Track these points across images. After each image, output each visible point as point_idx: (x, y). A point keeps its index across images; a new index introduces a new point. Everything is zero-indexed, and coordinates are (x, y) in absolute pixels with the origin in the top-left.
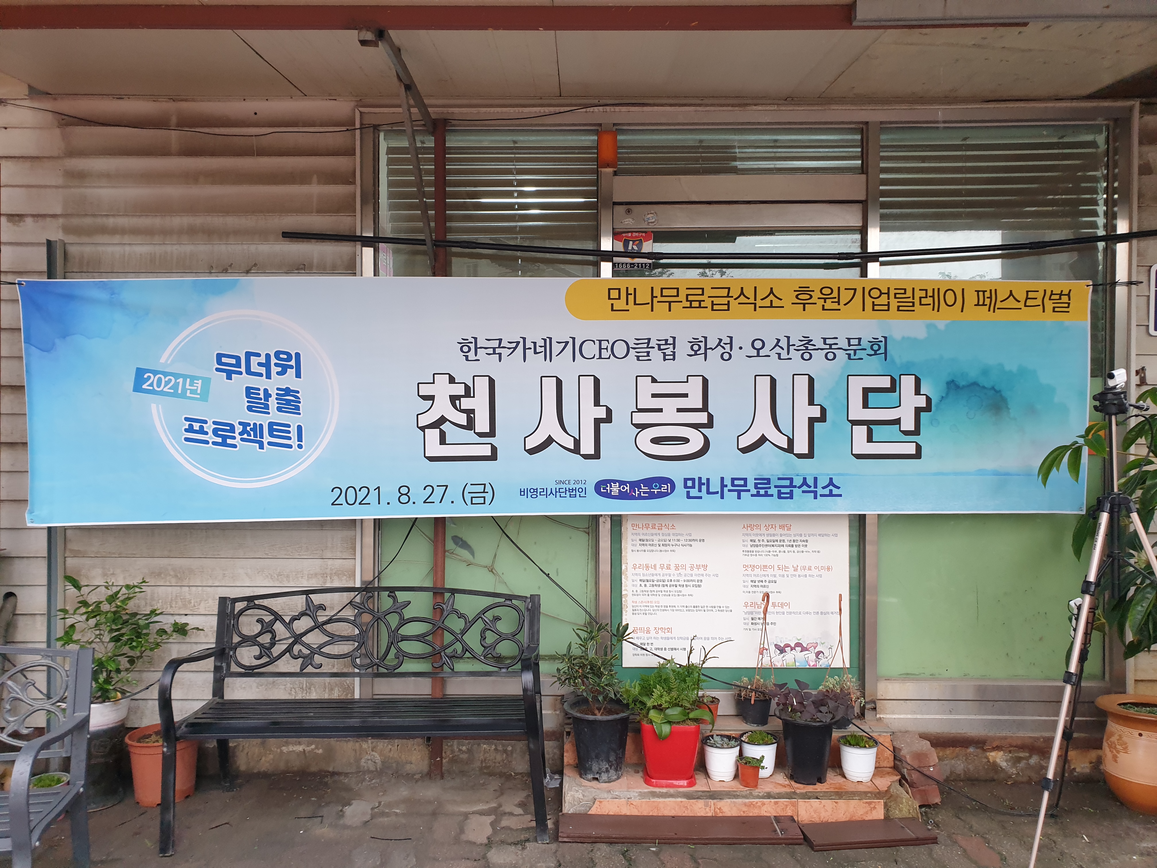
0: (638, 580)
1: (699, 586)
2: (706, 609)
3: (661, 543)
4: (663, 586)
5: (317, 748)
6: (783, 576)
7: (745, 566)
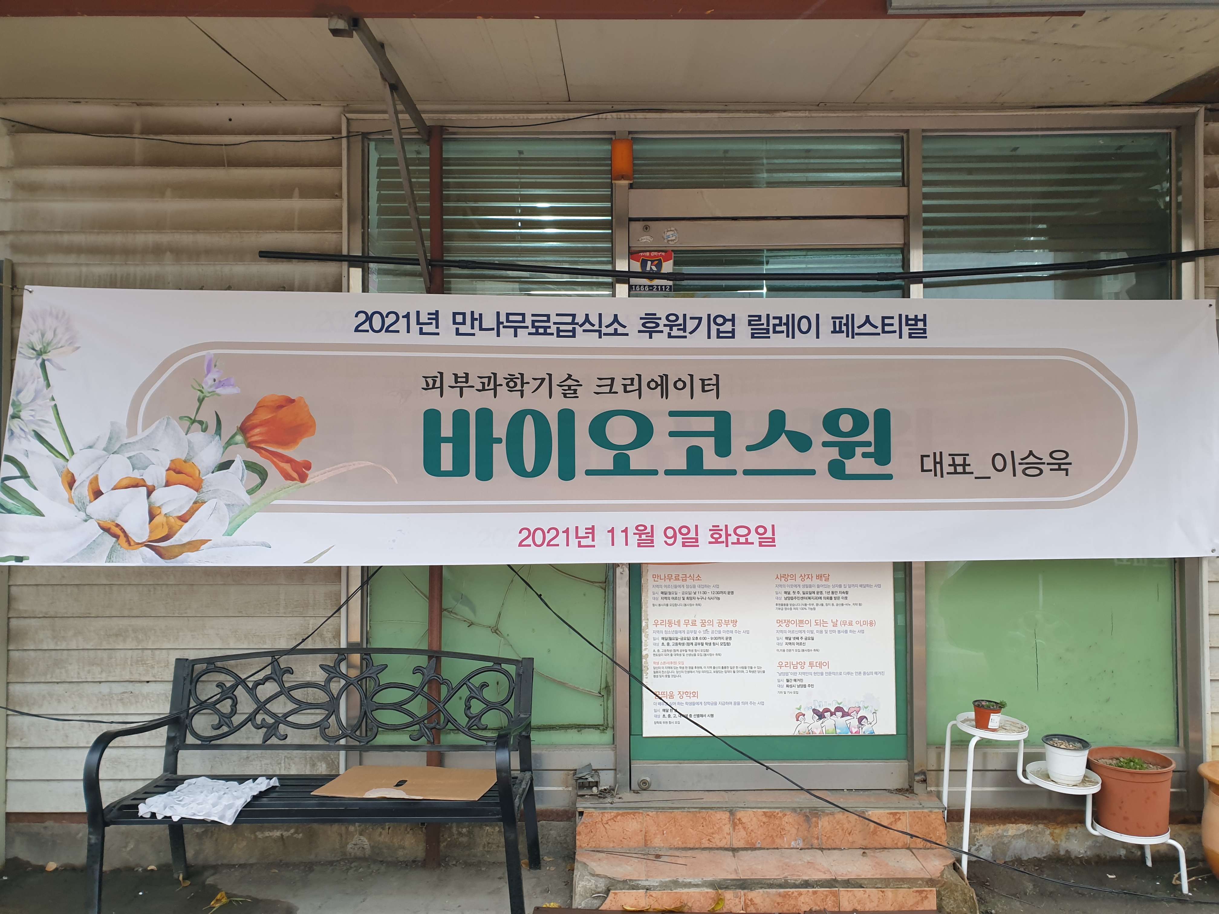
0: (660, 639)
1: (728, 644)
2: (735, 670)
3: (686, 596)
4: (688, 644)
5: (296, 832)
6: (821, 632)
7: (779, 622)
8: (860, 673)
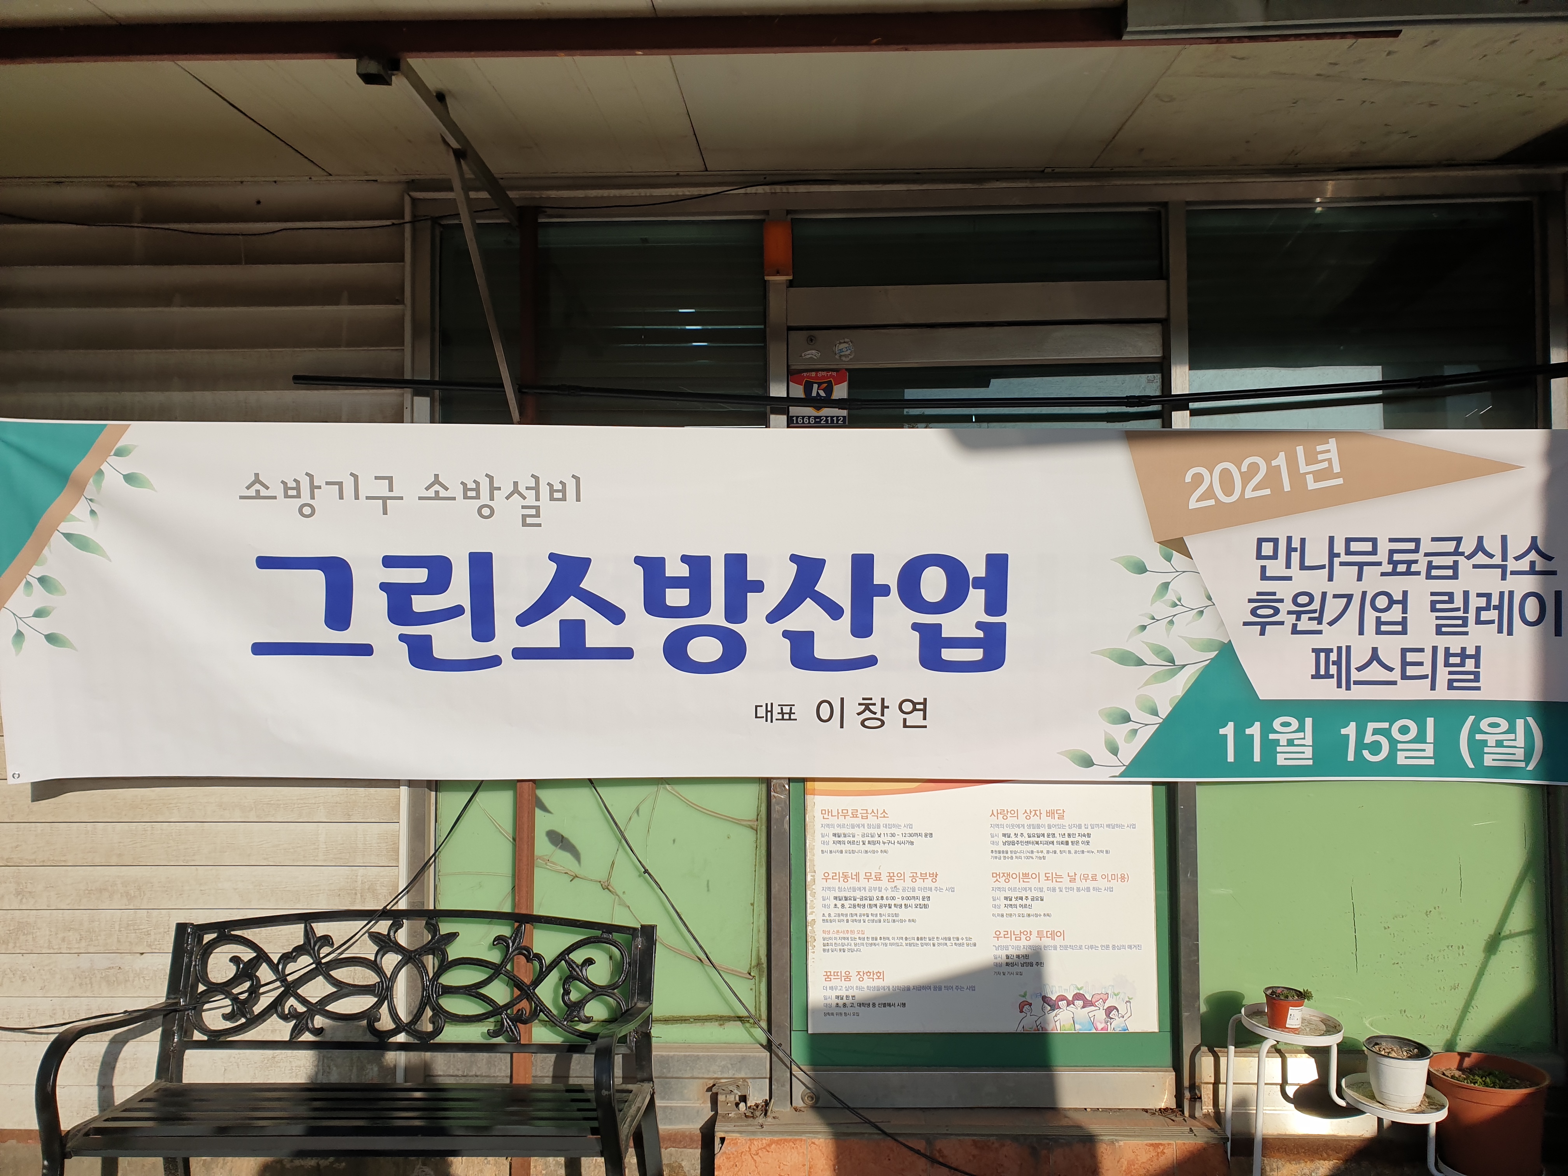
0: (832, 898)
1: (926, 906)
2: (936, 942)
3: (867, 839)
4: (870, 906)
5: (337, 1161)
6: (1054, 890)
7: (995, 875)
8: (1108, 947)
